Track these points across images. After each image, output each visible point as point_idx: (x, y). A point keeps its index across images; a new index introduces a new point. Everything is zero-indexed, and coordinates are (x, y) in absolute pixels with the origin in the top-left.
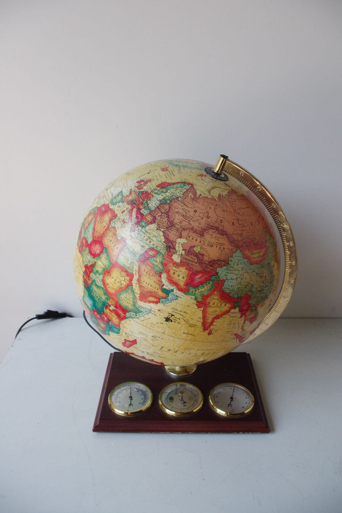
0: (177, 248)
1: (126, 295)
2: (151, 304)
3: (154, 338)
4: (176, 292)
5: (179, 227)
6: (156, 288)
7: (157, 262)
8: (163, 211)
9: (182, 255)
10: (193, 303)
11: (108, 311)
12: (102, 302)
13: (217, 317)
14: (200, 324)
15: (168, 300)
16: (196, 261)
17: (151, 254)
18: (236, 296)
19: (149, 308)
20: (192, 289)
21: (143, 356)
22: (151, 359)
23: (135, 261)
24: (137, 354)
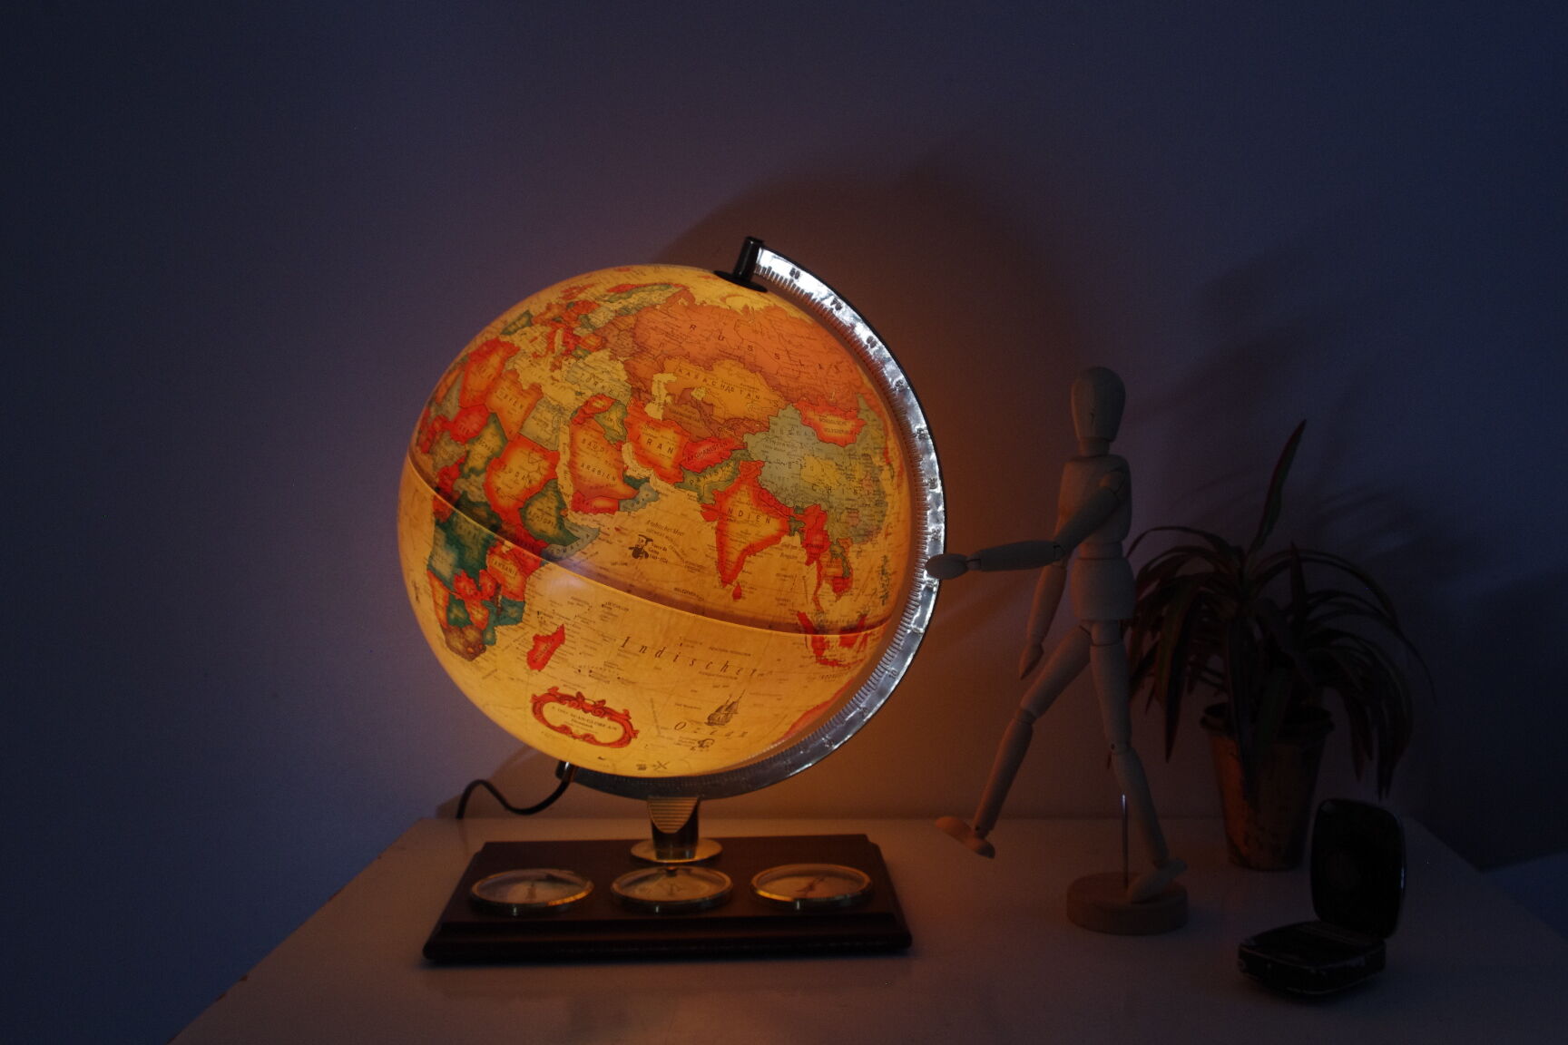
0: (655, 392)
1: (542, 503)
2: (601, 516)
3: (606, 610)
4: (656, 483)
5: (659, 352)
6: (611, 477)
7: (611, 420)
8: (622, 327)
9: (665, 404)
10: (695, 510)
11: (497, 559)
12: (482, 542)
13: (751, 550)
14: (711, 565)
15: (638, 503)
16: (697, 416)
17: (598, 406)
18: (791, 505)
19: (594, 525)
20: (690, 477)
21: (579, 694)
22: (599, 702)
23: (562, 425)
24: (563, 691)
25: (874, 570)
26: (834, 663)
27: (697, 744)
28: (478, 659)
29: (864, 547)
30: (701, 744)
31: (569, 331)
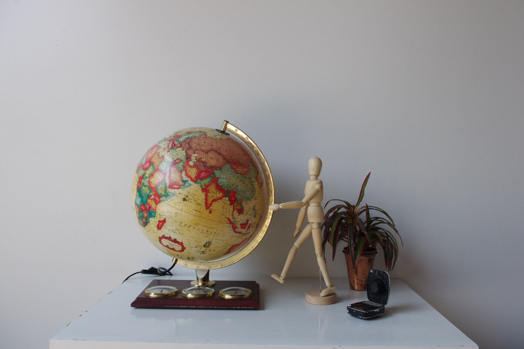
0: (192, 158)
1: (161, 186)
2: (175, 190)
3: (176, 215)
4: (190, 182)
5: (195, 149)
6: (179, 180)
7: (180, 165)
9: (194, 162)
10: (200, 189)
11: (150, 200)
12: (147, 196)
13: (214, 200)
14: (203, 204)
15: (185, 187)
16: (202, 165)
17: (177, 162)
18: (226, 189)
19: (174, 192)
20: (199, 181)
21: (170, 236)
22: (175, 239)
23: (168, 166)
24: (166, 236)
25: (251, 208)
26: (239, 233)
27: (201, 252)
28: (146, 227)
29: (248, 202)
30: (203, 252)
31: (173, 142)
